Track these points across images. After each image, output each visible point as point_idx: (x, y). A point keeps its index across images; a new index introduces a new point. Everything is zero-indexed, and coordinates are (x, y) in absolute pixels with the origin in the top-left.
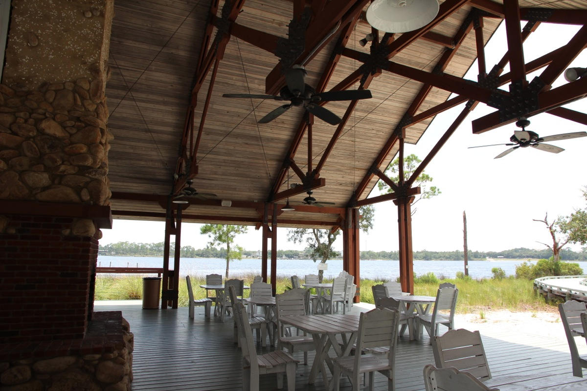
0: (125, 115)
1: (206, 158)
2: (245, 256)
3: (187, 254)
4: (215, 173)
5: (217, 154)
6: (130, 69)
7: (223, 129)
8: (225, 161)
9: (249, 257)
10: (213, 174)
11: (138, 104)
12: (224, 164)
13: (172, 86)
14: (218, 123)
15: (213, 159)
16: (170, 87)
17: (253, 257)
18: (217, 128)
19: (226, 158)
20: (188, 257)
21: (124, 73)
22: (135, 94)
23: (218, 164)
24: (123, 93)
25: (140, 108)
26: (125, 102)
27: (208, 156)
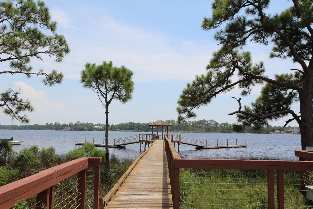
2: (279, 131)
3: (224, 130)
9: (283, 132)
17: (287, 132)
20: (226, 133)
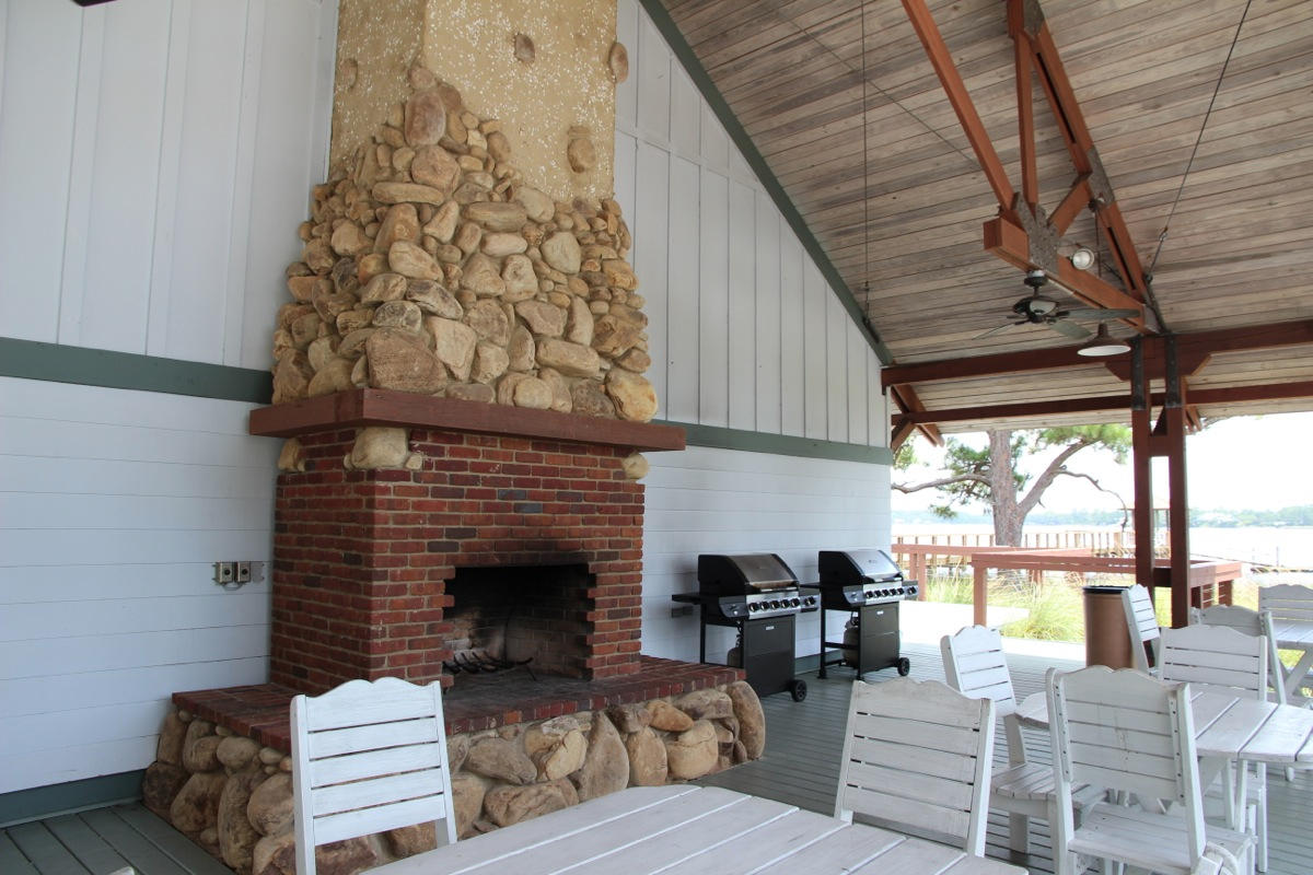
0: (900, 148)
1: (1192, 187)
4: (1265, 229)
5: (1233, 158)
6: (836, 21)
7: (1201, 62)
8: (1277, 176)
10: (1257, 235)
11: (908, 103)
12: (1279, 187)
13: (956, 8)
14: (1170, 52)
15: (1229, 180)
16: (955, 15)
18: (1172, 70)
19: (1276, 162)
21: (831, 40)
22: (885, 83)
23: (1256, 192)
24: (856, 93)
25: (914, 113)
26: (873, 115)
27: (1192, 179)
